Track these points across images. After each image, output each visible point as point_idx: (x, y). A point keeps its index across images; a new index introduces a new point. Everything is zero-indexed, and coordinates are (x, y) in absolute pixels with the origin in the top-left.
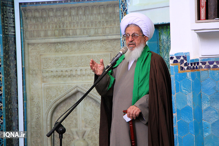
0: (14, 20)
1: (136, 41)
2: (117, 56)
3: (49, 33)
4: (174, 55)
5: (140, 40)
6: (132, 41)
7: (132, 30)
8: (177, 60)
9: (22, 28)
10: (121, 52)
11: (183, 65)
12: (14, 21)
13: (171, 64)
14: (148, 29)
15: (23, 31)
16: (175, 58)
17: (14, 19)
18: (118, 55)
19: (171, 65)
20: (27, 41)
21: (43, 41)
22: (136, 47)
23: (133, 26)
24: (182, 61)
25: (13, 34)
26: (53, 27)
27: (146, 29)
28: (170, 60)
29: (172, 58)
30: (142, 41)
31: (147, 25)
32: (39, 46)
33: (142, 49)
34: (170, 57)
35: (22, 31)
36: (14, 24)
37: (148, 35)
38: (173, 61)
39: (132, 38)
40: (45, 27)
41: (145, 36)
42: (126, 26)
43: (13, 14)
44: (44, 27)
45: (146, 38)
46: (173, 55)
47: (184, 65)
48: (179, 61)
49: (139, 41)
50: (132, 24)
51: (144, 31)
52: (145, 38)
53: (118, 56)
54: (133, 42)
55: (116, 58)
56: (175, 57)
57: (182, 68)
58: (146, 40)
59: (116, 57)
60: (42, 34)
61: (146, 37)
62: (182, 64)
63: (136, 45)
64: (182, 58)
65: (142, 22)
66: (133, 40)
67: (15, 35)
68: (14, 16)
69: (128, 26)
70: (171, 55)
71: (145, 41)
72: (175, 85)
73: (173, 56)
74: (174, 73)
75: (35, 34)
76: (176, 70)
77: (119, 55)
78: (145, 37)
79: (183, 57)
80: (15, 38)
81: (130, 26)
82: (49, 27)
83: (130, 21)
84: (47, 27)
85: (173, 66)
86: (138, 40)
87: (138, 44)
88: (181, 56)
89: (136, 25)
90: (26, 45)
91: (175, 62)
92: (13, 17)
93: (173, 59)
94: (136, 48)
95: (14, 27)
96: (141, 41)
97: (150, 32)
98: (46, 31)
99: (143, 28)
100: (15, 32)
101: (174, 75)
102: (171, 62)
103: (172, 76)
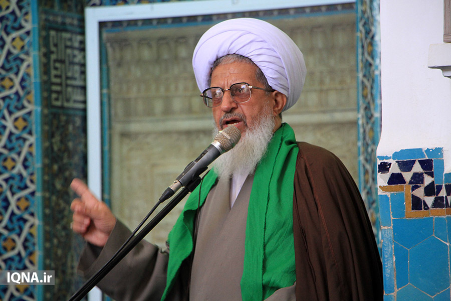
0: (83, 69)
1: (245, 109)
2: (201, 156)
3: (177, 104)
4: (390, 158)
5: (257, 106)
6: (231, 111)
7: (228, 74)
8: (401, 173)
9: (105, 91)
10: (217, 144)
11: (420, 193)
12: (84, 73)
13: (380, 187)
14: (284, 66)
15: (109, 99)
16: (395, 169)
17: (83, 65)
18: (204, 153)
19: (380, 192)
20: (118, 127)
21: (161, 126)
22: (248, 130)
23: (232, 61)
24: (417, 179)
25: (81, 106)
26: (186, 89)
27: (277, 68)
28: (379, 174)
29: (384, 167)
30: (267, 109)
31: (278, 55)
32: (149, 139)
33: (266, 135)
34: (379, 162)
35: (105, 100)
36: (85, 80)
37: (286, 89)
38: (387, 176)
39: (231, 100)
40: (167, 89)
41: (274, 93)
42: (209, 62)
43: (82, 53)
44: (162, 89)
45: (279, 99)
46: (387, 158)
47: (423, 190)
48: (408, 176)
49: (256, 108)
50: (228, 55)
51: (269, 74)
52: (276, 101)
53: (205, 157)
54: (236, 112)
55: (197, 165)
56: (393, 162)
57: (417, 204)
58: (280, 106)
59: (197, 160)
60: (159, 106)
61: (278, 94)
62: (418, 187)
63: (247, 121)
64: (417, 168)
65: (259, 45)
66: (234, 105)
67: (85, 110)
68: (84, 57)
69: (217, 62)
70: (381, 158)
71: (276, 109)
72: (394, 260)
73: (389, 161)
74: (392, 218)
75: (140, 107)
76: (398, 209)
77: (209, 154)
78: (276, 95)
79: (422, 163)
80: (84, 119)
81: (223, 63)
82: (177, 88)
83: (221, 46)
84: (172, 87)
85: (388, 194)
86: (251, 105)
87: (253, 118)
88: (414, 162)
89: (241, 56)
90: (116, 140)
91: (396, 179)
92: (82, 61)
93: (388, 170)
94: (247, 134)
95: (84, 88)
96: (261, 108)
97: (290, 78)
98: (167, 100)
99: (265, 64)
100: (85, 102)
101: (390, 226)
102: (382, 180)
103: (386, 228)
